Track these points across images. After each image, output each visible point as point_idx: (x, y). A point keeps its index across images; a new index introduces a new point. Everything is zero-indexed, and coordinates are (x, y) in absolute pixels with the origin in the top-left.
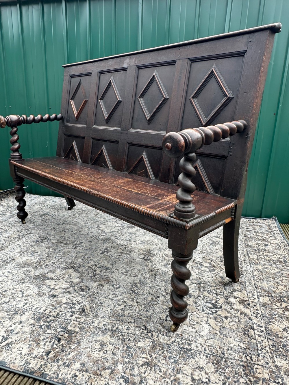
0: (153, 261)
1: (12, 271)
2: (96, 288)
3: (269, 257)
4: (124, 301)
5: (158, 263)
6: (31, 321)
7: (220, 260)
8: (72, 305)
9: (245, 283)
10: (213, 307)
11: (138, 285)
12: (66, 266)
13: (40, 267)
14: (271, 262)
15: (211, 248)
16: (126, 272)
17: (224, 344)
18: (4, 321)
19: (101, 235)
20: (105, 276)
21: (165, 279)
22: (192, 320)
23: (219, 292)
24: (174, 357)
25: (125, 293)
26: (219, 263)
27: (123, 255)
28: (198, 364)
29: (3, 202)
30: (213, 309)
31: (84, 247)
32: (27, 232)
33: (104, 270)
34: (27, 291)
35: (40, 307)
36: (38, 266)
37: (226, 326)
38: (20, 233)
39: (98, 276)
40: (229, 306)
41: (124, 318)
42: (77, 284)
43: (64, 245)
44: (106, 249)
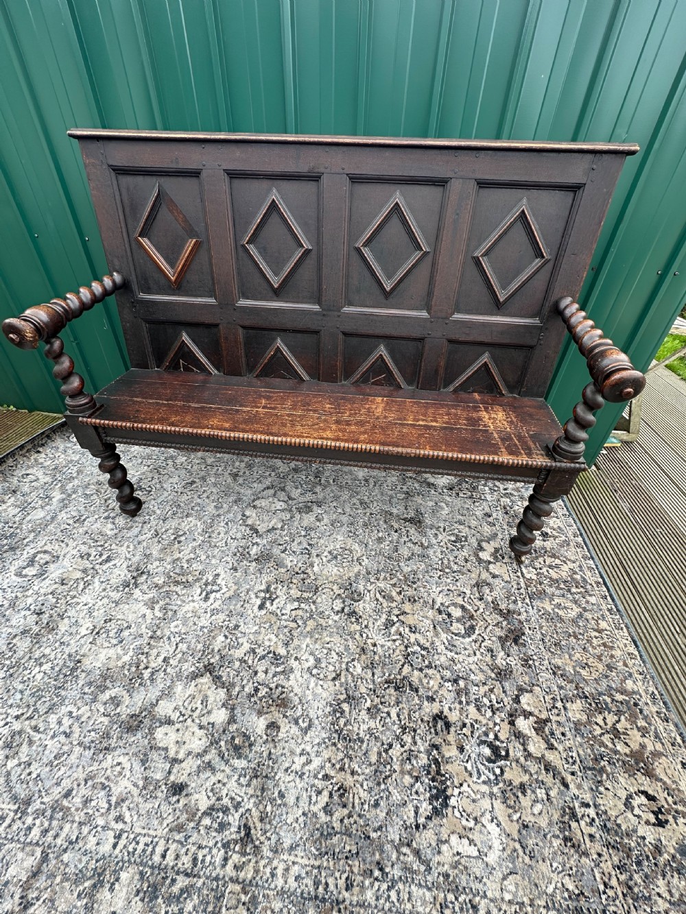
0: (360, 617)
1: (79, 709)
2: (265, 737)
3: (555, 569)
4: (326, 777)
5: (371, 621)
6: (137, 907)
7: (477, 595)
8: (221, 814)
9: (534, 660)
10: (493, 758)
11: (345, 707)
12: (193, 669)
13: (139, 681)
14: (562, 586)
15: (456, 557)
16: (316, 667)
17: (536, 885)
19: (253, 544)
20: (277, 687)
21: (393, 676)
22: (464, 811)
23: (494, 702)
25: (325, 743)
26: (478, 603)
27: (303, 605)
29: (43, 455)
30: (494, 762)
31: (225, 589)
32: (101, 555)
33: (273, 668)
34: (117, 783)
35: (152, 842)
36: (135, 677)
37: (528, 819)
38: (87, 562)
39: (263, 692)
40: (521, 748)
41: (335, 839)
42: (224, 731)
43: (182, 589)
44: (267, 590)
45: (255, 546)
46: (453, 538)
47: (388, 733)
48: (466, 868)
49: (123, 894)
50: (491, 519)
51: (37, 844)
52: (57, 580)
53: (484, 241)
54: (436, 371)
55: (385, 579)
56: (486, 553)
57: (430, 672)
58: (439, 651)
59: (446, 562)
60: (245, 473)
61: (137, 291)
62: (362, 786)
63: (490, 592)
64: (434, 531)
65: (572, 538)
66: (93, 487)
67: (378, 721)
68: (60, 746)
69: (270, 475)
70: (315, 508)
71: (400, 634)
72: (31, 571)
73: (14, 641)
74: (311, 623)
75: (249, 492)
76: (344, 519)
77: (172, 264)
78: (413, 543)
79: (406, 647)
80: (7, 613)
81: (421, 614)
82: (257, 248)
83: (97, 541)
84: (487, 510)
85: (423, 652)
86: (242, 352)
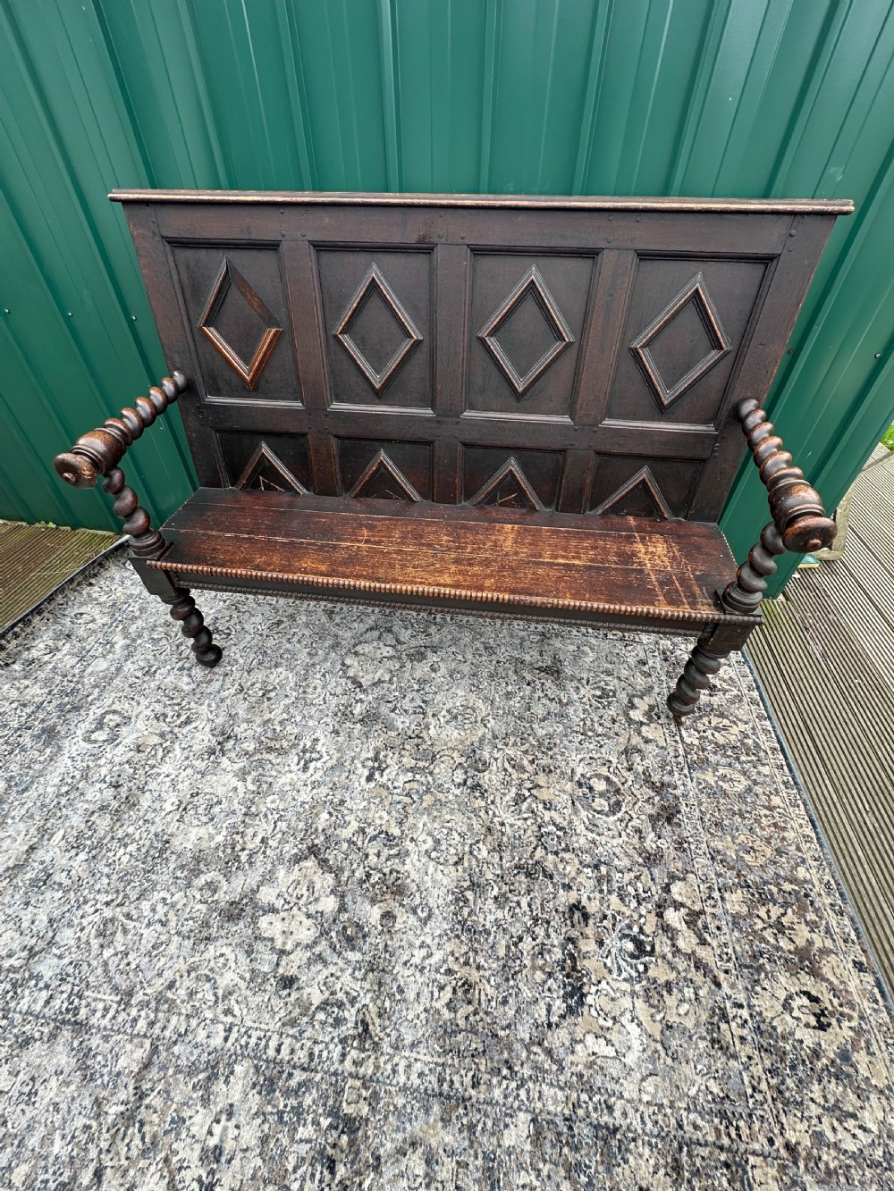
0: (486, 791)
1: (173, 895)
2: (380, 928)
3: (722, 732)
4: (449, 972)
5: (498, 795)
6: (255, 1100)
7: (626, 764)
8: (336, 1010)
9: (689, 843)
10: (637, 953)
11: (469, 895)
12: (296, 851)
13: (236, 864)
14: (729, 753)
15: (601, 717)
16: (435, 850)
17: (677, 1087)
18: (190, 1117)
19: (357, 701)
20: (391, 873)
21: (524, 860)
22: (602, 1010)
23: (641, 891)
24: (586, 1166)
25: (447, 935)
26: (626, 774)
27: (418, 777)
28: (638, 1178)
29: (97, 589)
30: (637, 958)
31: (326, 758)
32: (179, 716)
33: (386, 850)
34: (222, 974)
35: (265, 1036)
36: (231, 861)
37: (673, 1019)
38: (164, 724)
39: (375, 877)
40: (669, 943)
41: (460, 1037)
42: (334, 921)
43: (277, 757)
44: (376, 759)
45: (359, 704)
46: (598, 693)
47: (518, 924)
48: (602, 1068)
49: (239, 1087)
50: (645, 668)
51: (145, 1036)
52: (132, 747)
53: (645, 328)
54: (581, 490)
55: (515, 744)
56: (638, 712)
57: (567, 856)
58: (578, 831)
59: (588, 723)
60: (341, 608)
61: (203, 393)
62: (489, 982)
63: (642, 760)
64: (575, 683)
65: (746, 692)
66: (160, 629)
67: (506, 911)
68: (156, 935)
69: (373, 611)
70: (429, 654)
71: (533, 812)
72: (101, 736)
73: (93, 819)
74: (428, 799)
75: (349, 634)
76: (466, 669)
77: (246, 359)
78: (549, 699)
79: (540, 827)
80: (80, 786)
81: (558, 787)
82: (353, 339)
83: (172, 699)
84: (642, 655)
85: (558, 833)
86: (336, 467)
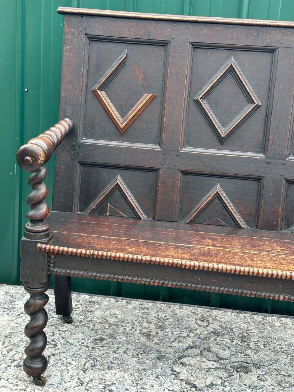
60: (157, 333)
61: (81, 135)
69: (188, 335)
70: (253, 369)
75: (171, 350)
82: (209, 102)
86: (177, 197)
